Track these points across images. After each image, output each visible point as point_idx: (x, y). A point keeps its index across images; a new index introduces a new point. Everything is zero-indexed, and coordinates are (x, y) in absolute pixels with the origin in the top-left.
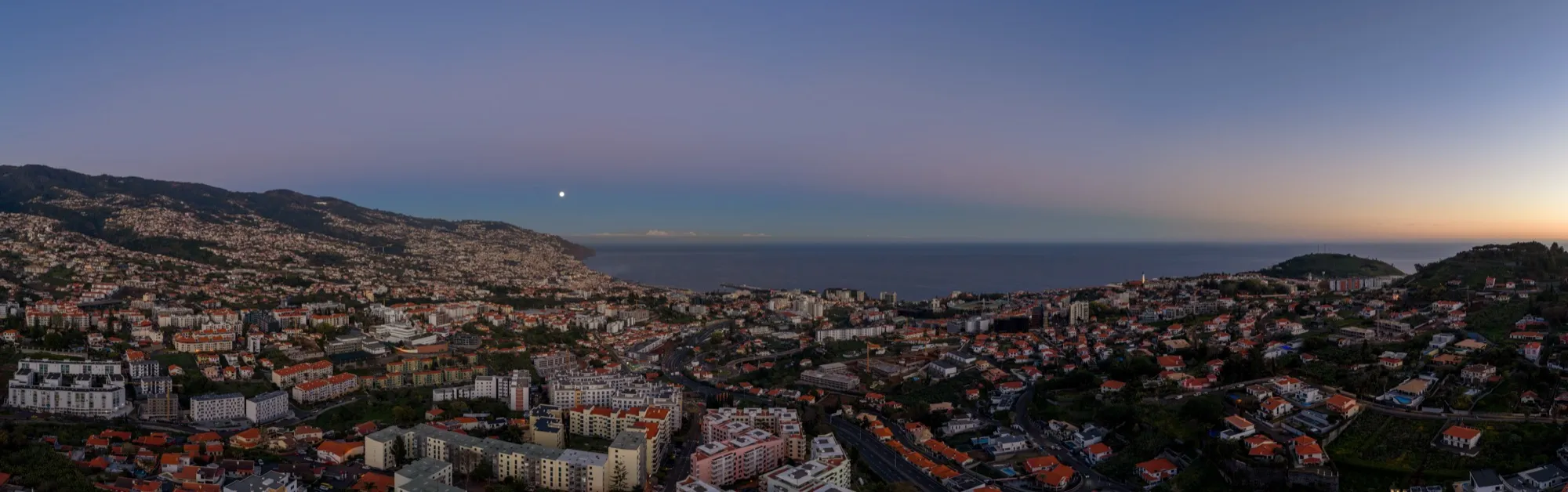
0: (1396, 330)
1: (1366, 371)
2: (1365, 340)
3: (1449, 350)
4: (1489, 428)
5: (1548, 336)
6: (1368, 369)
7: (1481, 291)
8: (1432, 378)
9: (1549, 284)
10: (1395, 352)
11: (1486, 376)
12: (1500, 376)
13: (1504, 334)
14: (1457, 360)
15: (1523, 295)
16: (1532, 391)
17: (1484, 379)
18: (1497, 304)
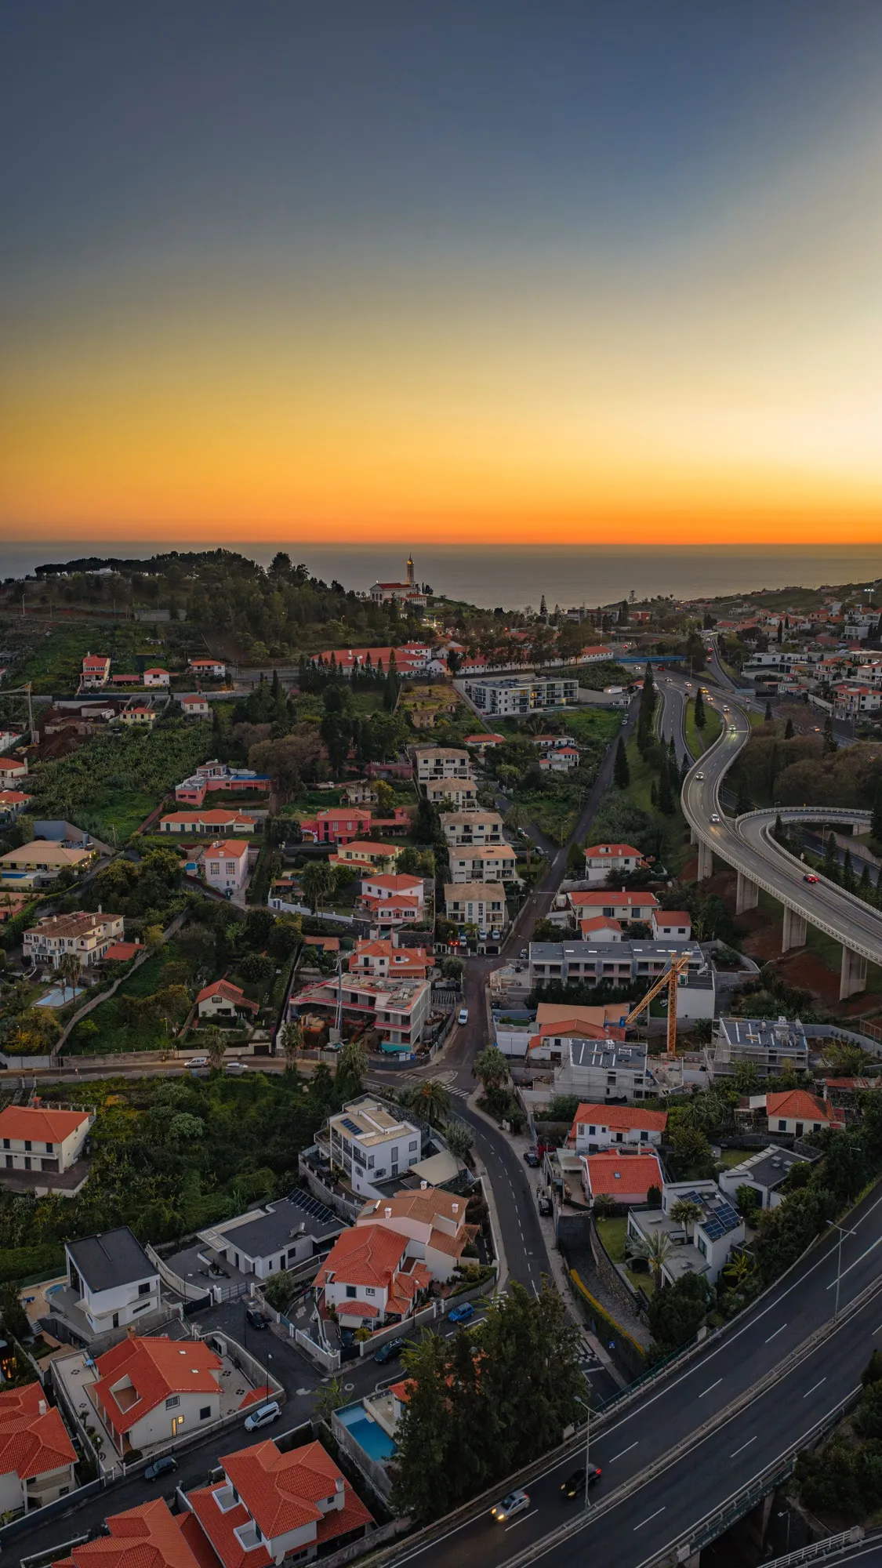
4: (111, 1100)
5: (268, 821)
7: (71, 698)
9: (268, 673)
11: (98, 944)
12: (137, 940)
13: (143, 819)
14: (9, 903)
15: (196, 706)
16: (226, 979)
17: (91, 952)
18: (119, 732)
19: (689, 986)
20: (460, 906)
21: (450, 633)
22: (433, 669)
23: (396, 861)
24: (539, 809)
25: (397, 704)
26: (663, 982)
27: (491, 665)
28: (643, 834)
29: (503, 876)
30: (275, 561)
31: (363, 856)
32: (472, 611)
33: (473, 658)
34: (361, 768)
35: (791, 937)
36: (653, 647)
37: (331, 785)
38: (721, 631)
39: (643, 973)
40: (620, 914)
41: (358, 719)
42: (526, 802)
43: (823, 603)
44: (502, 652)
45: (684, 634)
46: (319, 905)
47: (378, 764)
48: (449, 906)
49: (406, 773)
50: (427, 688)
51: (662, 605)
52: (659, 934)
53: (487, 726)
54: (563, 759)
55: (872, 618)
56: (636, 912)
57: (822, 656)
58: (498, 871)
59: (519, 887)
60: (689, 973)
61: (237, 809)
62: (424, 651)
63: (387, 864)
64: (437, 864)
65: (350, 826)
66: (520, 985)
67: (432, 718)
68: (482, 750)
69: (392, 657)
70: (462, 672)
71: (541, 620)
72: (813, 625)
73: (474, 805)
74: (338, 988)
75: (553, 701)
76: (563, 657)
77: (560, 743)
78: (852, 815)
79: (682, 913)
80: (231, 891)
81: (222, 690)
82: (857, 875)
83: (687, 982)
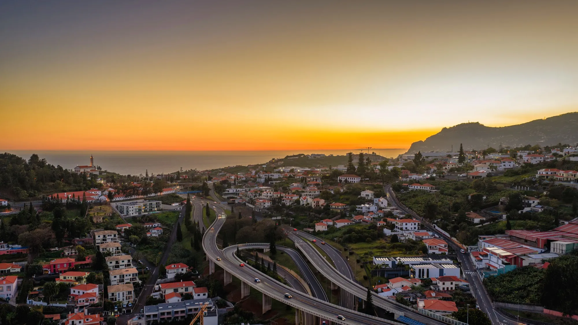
19: (208, 316)
20: (115, 294)
21: (109, 185)
22: (102, 199)
23: (86, 278)
24: (147, 252)
25: (86, 214)
26: (198, 315)
27: (126, 197)
29: (133, 280)
30: (32, 157)
31: (71, 278)
32: (118, 176)
33: (119, 194)
34: (71, 241)
35: (244, 292)
36: (190, 188)
37: (57, 249)
38: (214, 181)
39: (190, 313)
40: (181, 290)
41: (69, 220)
42: (142, 250)
43: (249, 171)
44: (131, 191)
45: (201, 183)
46: (51, 300)
47: (78, 239)
48: (110, 295)
49: (90, 241)
50: (99, 207)
51: (193, 172)
52: (196, 297)
53: (125, 221)
54: (156, 232)
55: (266, 175)
56: (186, 289)
57: (250, 189)
58: (131, 279)
59: (139, 284)
60: (208, 311)
61: (12, 262)
62: (98, 192)
63: (82, 280)
64: (104, 278)
65: (65, 265)
66: (141, 324)
67: (101, 219)
69: (84, 195)
70: (114, 200)
71: (146, 179)
72: (246, 179)
73: (120, 253)
75: (152, 210)
76: (155, 193)
77: (155, 225)
78: (263, 245)
79: (204, 288)
80: (9, 299)
81: (5, 211)
82: (266, 267)
83: (207, 314)
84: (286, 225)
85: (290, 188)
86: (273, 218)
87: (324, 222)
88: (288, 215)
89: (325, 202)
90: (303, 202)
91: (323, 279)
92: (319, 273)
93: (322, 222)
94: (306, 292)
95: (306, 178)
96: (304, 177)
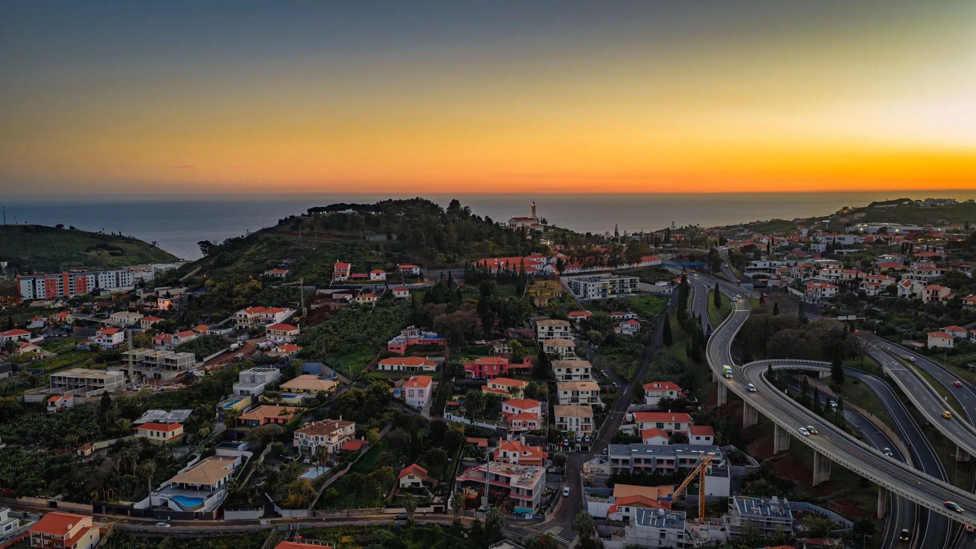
0: (168, 368)
1: (110, 454)
2: (106, 394)
3: (270, 397)
4: (345, 539)
5: (444, 364)
6: (113, 450)
7: (327, 288)
8: (241, 452)
9: (446, 272)
10: (168, 409)
11: (339, 440)
12: (363, 438)
13: (368, 362)
14: (286, 413)
15: (401, 293)
16: (417, 464)
17: (335, 445)
18: (355, 308)
19: (713, 475)
20: (564, 420)
21: (558, 248)
22: (547, 270)
23: (524, 390)
24: (614, 359)
25: (525, 292)
26: (696, 472)
27: (584, 268)
28: (681, 375)
29: (592, 401)
30: (451, 204)
31: (503, 387)
32: (572, 234)
33: (572, 263)
34: (502, 331)
35: (779, 444)
36: (686, 257)
37: (484, 342)
38: (730, 247)
39: (683, 466)
40: (667, 427)
41: (500, 301)
42: (606, 354)
43: (796, 229)
44: (591, 259)
45: (707, 249)
46: (476, 418)
47: (513, 329)
48: (557, 420)
49: (530, 335)
50: (543, 283)
51: (692, 231)
52: (692, 440)
53: (581, 306)
54: (630, 327)
55: (828, 238)
56: (677, 426)
57: (796, 263)
58: (588, 398)
59: (602, 408)
60: (713, 466)
61: (425, 356)
62: (542, 259)
63: (518, 392)
64: (550, 393)
65: (495, 368)
66: (603, 471)
67: (546, 301)
68: (578, 321)
69: (522, 263)
70: (566, 272)
71: (615, 240)
72: (790, 243)
73: (573, 356)
74: (486, 471)
75: (623, 291)
76: (630, 263)
77: (627, 317)
78: (818, 365)
79: (707, 427)
80: (421, 408)
81: (417, 283)
82: (823, 405)
83: (711, 472)
84: (868, 332)
85: (877, 263)
86: (840, 318)
87: (947, 331)
88: (871, 313)
89: (951, 291)
90: (903, 290)
91: (937, 437)
92: (932, 426)
93: (944, 331)
94: (902, 459)
95: (912, 245)
96: (907, 244)
